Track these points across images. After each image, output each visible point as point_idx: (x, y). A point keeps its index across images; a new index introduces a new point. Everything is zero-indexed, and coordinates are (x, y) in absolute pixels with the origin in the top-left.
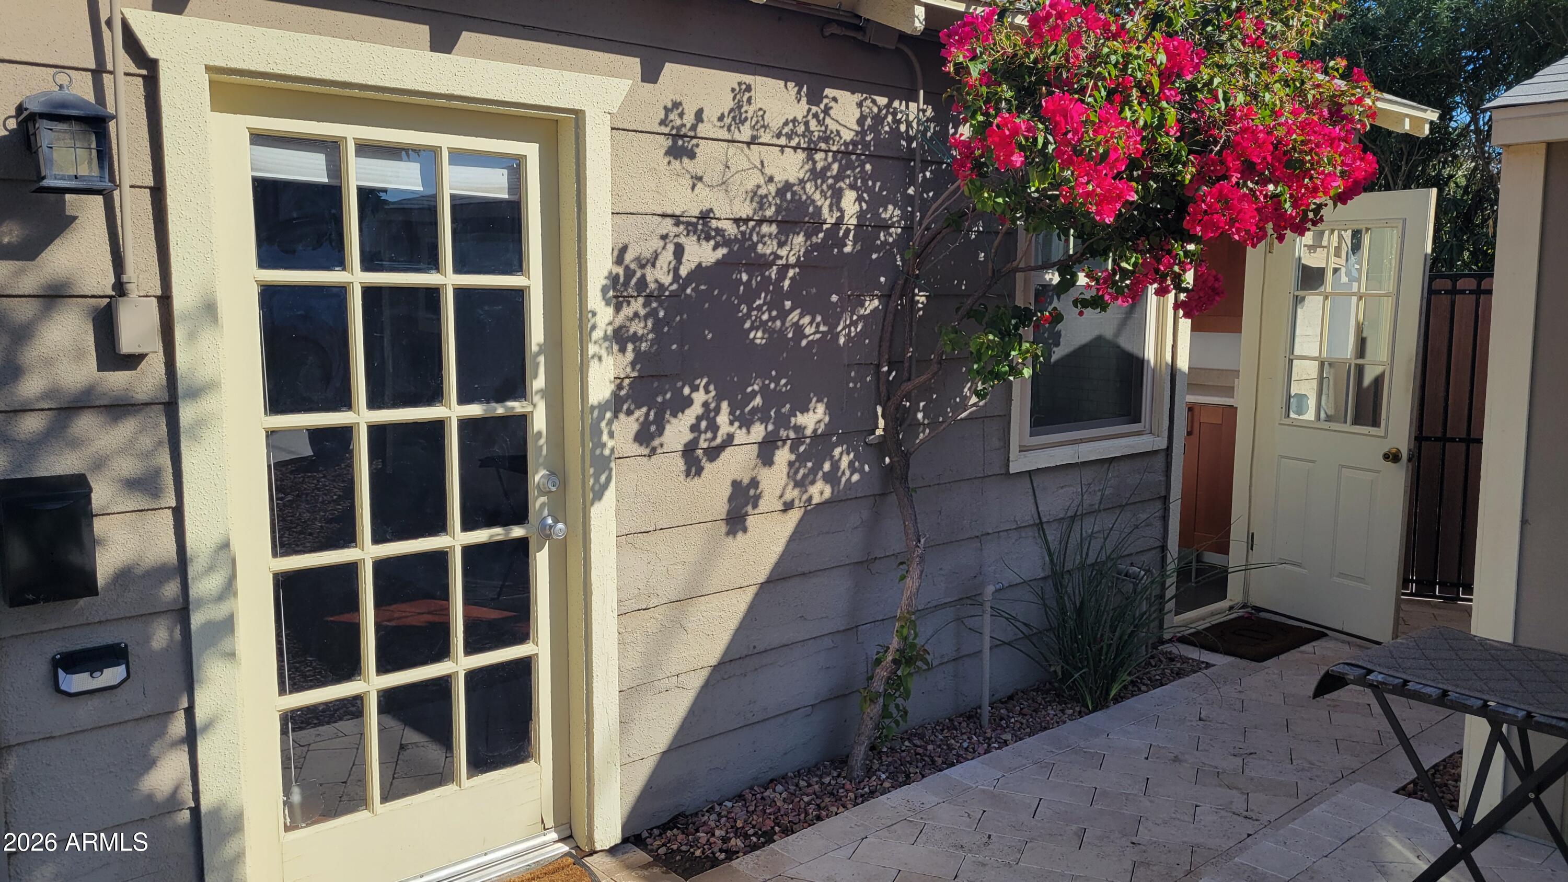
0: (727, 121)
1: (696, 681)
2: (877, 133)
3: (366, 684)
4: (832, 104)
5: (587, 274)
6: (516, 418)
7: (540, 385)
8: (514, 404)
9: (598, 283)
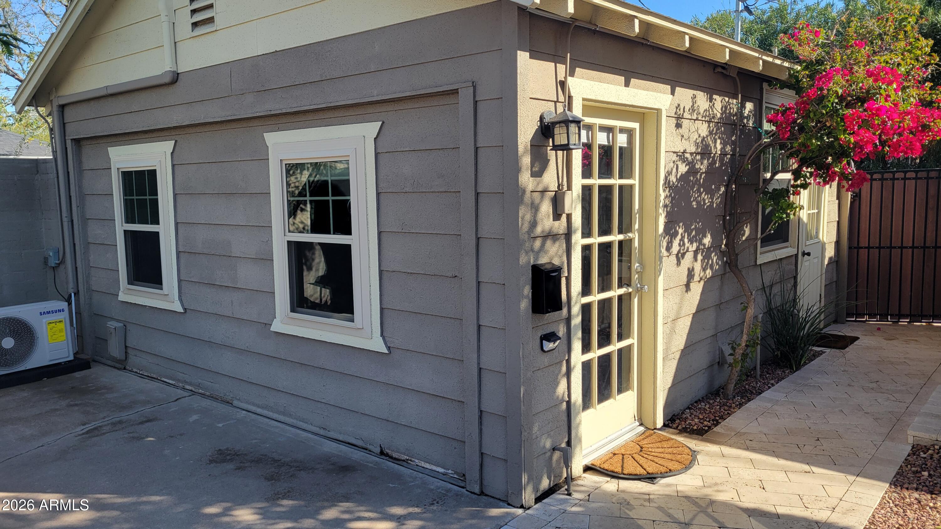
0: (691, 111)
1: (678, 355)
2: (726, 113)
3: (594, 354)
4: (715, 102)
5: (660, 178)
6: (631, 241)
7: (637, 226)
8: (630, 235)
9: (662, 182)
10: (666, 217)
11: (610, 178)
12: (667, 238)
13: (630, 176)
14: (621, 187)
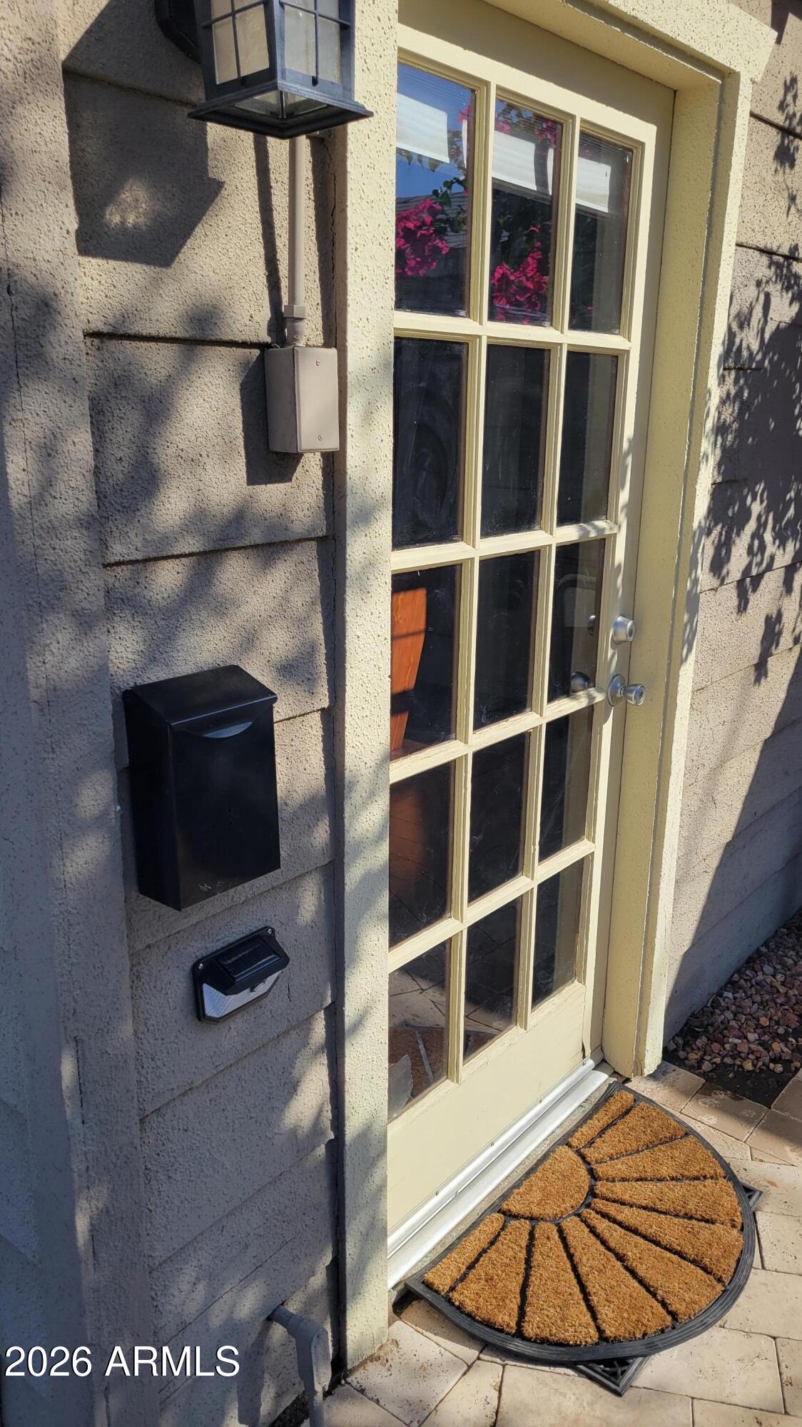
3: (456, 922)
5: (711, 333)
6: (602, 544)
7: (624, 496)
8: (600, 523)
9: (717, 350)
10: (719, 465)
11: (535, 321)
12: (715, 532)
13: (614, 323)
14: (580, 360)
